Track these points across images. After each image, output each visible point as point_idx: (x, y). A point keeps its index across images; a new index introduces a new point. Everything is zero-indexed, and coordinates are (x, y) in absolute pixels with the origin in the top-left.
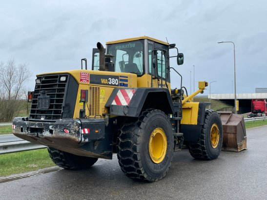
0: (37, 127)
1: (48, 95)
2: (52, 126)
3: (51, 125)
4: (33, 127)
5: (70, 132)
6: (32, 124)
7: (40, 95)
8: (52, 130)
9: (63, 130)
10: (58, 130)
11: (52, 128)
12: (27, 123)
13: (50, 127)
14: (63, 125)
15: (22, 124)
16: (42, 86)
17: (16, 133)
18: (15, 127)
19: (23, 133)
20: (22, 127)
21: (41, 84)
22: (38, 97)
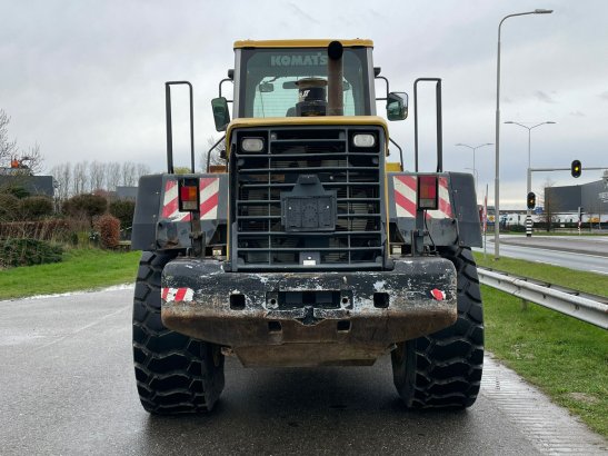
0: (319, 288)
2: (384, 282)
3: (380, 279)
4: (299, 289)
5: (448, 298)
6: (293, 282)
7: (292, 187)
8: (387, 296)
9: (428, 292)
10: (407, 292)
11: (385, 287)
12: (263, 280)
13: (379, 286)
14: (427, 278)
15: (241, 284)
16: (274, 159)
17: (198, 314)
18: (195, 296)
19: (244, 312)
20: (236, 292)
21: (269, 155)
22: (284, 195)
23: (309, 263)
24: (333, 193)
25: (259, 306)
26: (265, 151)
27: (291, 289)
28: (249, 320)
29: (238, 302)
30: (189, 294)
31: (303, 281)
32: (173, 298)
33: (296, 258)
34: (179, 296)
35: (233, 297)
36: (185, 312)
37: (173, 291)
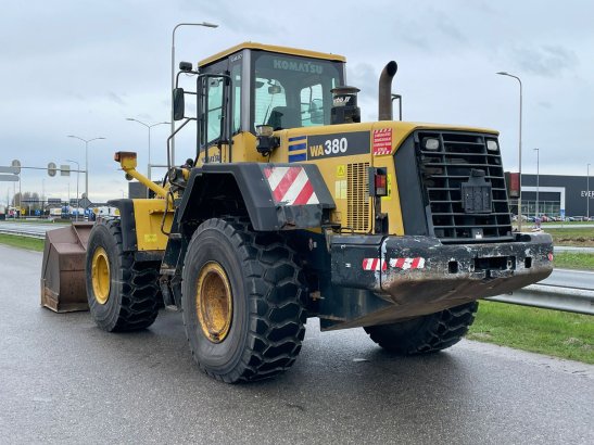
0: (499, 255)
1: (487, 180)
2: (529, 250)
3: (528, 247)
4: (489, 256)
6: (486, 251)
7: (467, 179)
8: (530, 259)
9: (547, 256)
10: (539, 256)
11: (530, 253)
12: (469, 250)
13: (527, 252)
14: (547, 246)
15: (456, 253)
16: (447, 156)
17: (428, 278)
18: (426, 264)
19: (457, 275)
20: (452, 260)
21: (444, 152)
22: (464, 184)
23: (479, 237)
24: (489, 184)
25: (466, 270)
26: (439, 149)
27: (485, 256)
28: (459, 281)
29: (453, 267)
30: (422, 261)
31: (490, 250)
32: (409, 266)
33: (469, 233)
34: (414, 264)
35: (451, 263)
36: (419, 277)
37: (409, 260)
